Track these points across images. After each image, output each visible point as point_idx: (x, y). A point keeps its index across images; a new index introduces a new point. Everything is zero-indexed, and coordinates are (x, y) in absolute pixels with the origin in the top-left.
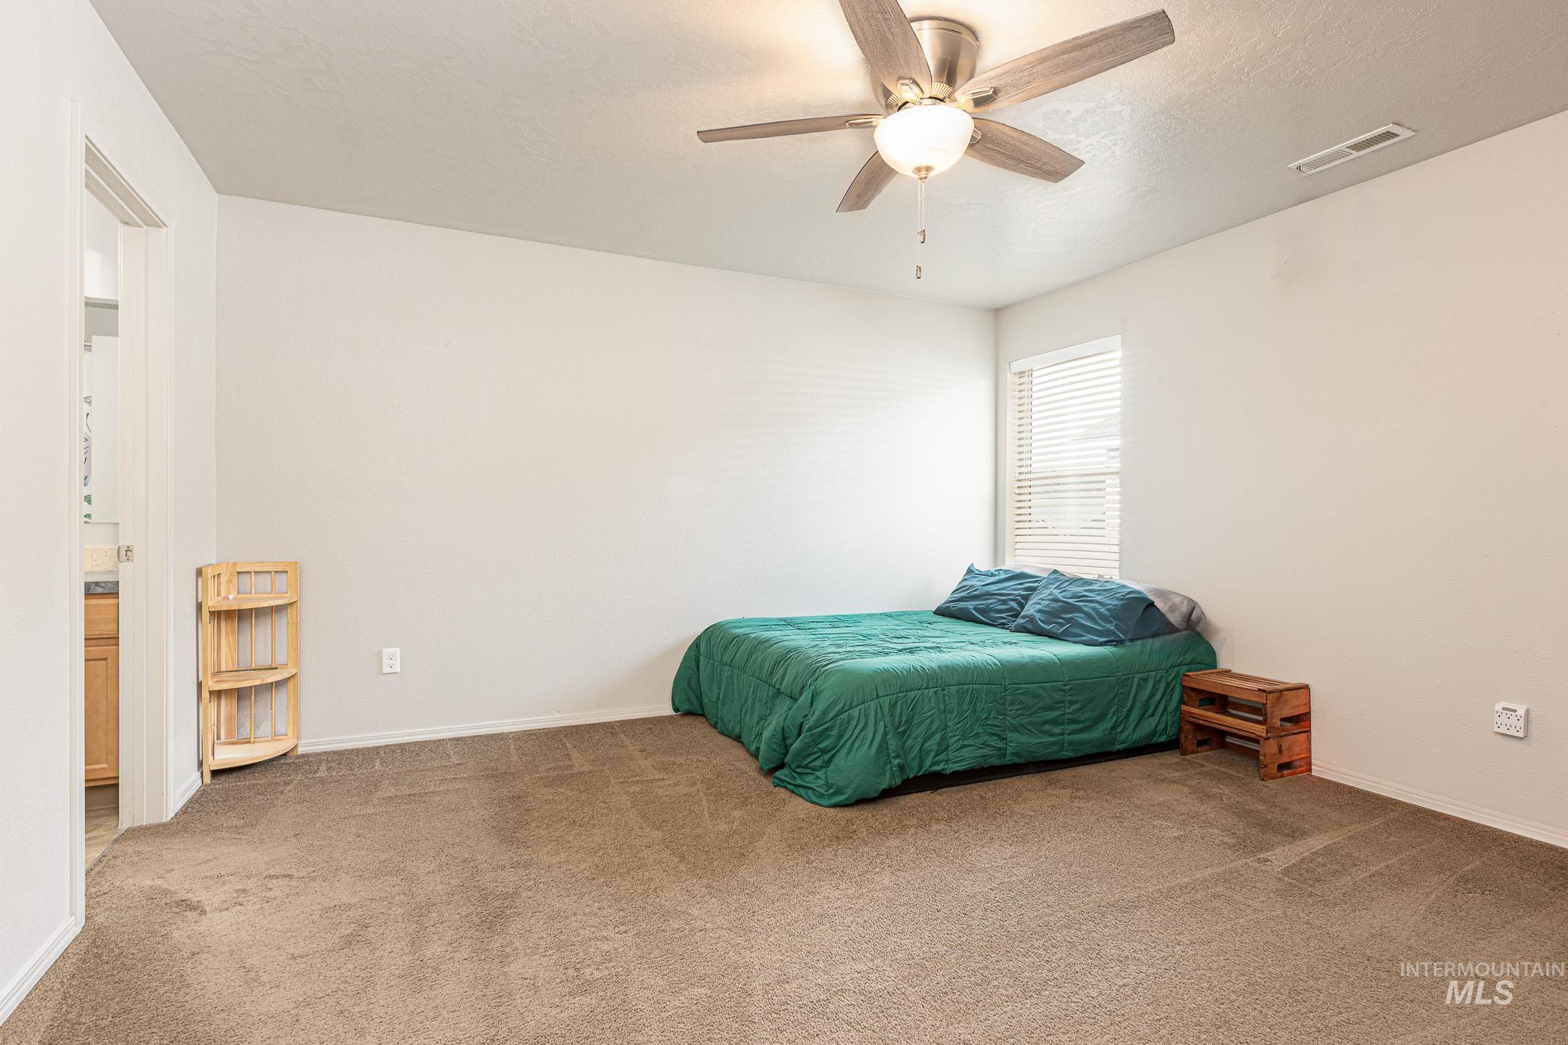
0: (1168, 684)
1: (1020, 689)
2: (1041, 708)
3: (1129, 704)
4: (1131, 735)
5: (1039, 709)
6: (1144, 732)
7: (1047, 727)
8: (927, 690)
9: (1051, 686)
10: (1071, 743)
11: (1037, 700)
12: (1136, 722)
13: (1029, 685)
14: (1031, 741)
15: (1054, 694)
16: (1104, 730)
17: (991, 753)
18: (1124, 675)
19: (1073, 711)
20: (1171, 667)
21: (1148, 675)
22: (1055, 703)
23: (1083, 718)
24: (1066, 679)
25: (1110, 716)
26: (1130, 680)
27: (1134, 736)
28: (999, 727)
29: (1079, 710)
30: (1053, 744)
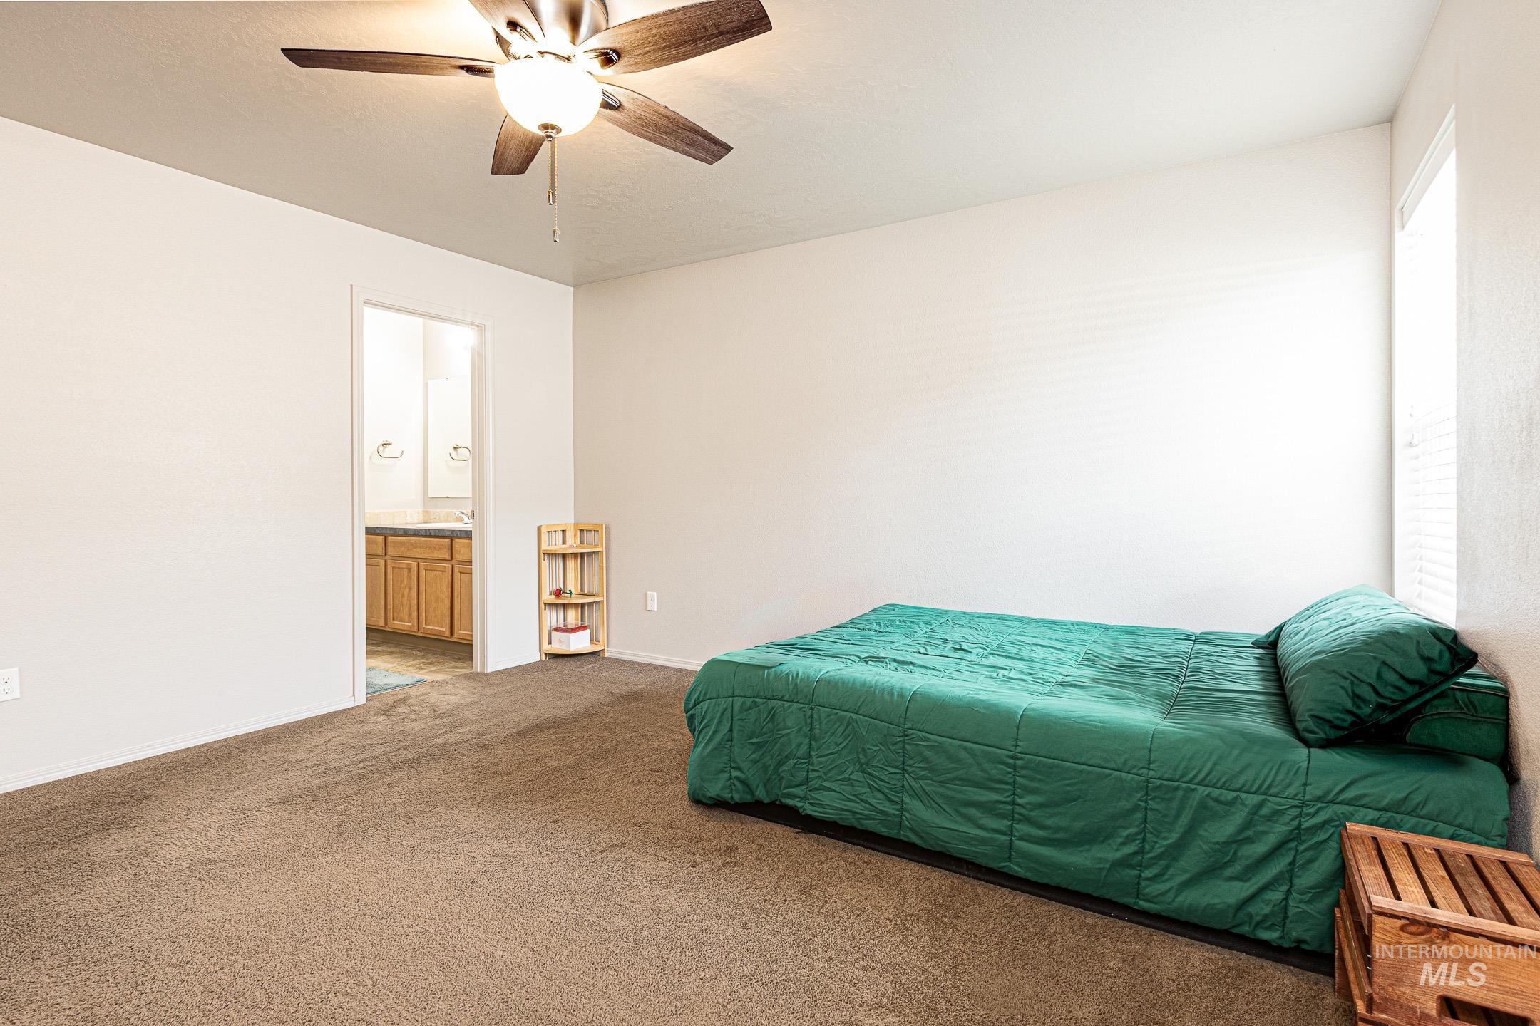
0: (1296, 835)
1: (927, 740)
2: (961, 779)
3: (1174, 837)
4: (1171, 895)
5: (954, 779)
6: (1205, 901)
7: (972, 811)
8: (789, 704)
9: (983, 751)
10: (1026, 856)
11: (952, 765)
12: (1186, 876)
13: (944, 739)
14: (937, 821)
15: (987, 766)
16: (1100, 860)
17: (866, 812)
18: (1159, 778)
19: (1029, 803)
20: (1319, 799)
21: (1236, 798)
22: (988, 779)
23: (1049, 822)
24: (1019, 749)
25: (1120, 840)
26: (1180, 793)
27: (1180, 899)
28: (885, 782)
29: (1041, 806)
30: (983, 841)
